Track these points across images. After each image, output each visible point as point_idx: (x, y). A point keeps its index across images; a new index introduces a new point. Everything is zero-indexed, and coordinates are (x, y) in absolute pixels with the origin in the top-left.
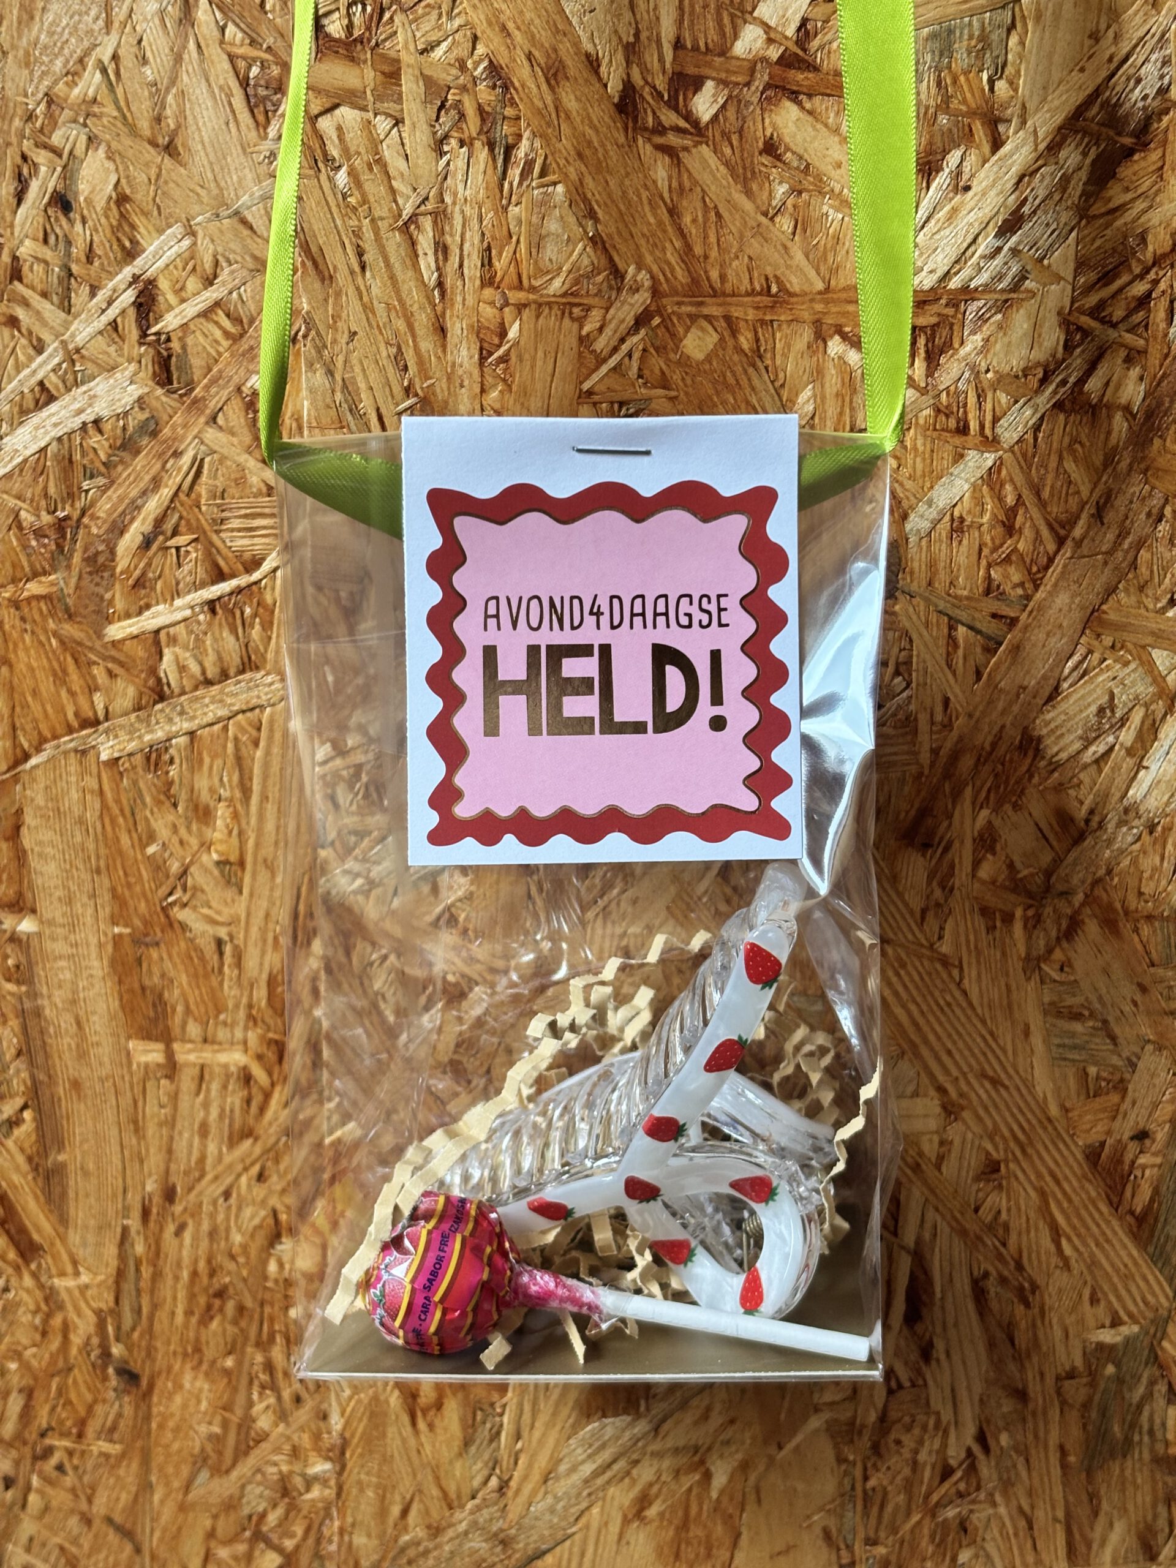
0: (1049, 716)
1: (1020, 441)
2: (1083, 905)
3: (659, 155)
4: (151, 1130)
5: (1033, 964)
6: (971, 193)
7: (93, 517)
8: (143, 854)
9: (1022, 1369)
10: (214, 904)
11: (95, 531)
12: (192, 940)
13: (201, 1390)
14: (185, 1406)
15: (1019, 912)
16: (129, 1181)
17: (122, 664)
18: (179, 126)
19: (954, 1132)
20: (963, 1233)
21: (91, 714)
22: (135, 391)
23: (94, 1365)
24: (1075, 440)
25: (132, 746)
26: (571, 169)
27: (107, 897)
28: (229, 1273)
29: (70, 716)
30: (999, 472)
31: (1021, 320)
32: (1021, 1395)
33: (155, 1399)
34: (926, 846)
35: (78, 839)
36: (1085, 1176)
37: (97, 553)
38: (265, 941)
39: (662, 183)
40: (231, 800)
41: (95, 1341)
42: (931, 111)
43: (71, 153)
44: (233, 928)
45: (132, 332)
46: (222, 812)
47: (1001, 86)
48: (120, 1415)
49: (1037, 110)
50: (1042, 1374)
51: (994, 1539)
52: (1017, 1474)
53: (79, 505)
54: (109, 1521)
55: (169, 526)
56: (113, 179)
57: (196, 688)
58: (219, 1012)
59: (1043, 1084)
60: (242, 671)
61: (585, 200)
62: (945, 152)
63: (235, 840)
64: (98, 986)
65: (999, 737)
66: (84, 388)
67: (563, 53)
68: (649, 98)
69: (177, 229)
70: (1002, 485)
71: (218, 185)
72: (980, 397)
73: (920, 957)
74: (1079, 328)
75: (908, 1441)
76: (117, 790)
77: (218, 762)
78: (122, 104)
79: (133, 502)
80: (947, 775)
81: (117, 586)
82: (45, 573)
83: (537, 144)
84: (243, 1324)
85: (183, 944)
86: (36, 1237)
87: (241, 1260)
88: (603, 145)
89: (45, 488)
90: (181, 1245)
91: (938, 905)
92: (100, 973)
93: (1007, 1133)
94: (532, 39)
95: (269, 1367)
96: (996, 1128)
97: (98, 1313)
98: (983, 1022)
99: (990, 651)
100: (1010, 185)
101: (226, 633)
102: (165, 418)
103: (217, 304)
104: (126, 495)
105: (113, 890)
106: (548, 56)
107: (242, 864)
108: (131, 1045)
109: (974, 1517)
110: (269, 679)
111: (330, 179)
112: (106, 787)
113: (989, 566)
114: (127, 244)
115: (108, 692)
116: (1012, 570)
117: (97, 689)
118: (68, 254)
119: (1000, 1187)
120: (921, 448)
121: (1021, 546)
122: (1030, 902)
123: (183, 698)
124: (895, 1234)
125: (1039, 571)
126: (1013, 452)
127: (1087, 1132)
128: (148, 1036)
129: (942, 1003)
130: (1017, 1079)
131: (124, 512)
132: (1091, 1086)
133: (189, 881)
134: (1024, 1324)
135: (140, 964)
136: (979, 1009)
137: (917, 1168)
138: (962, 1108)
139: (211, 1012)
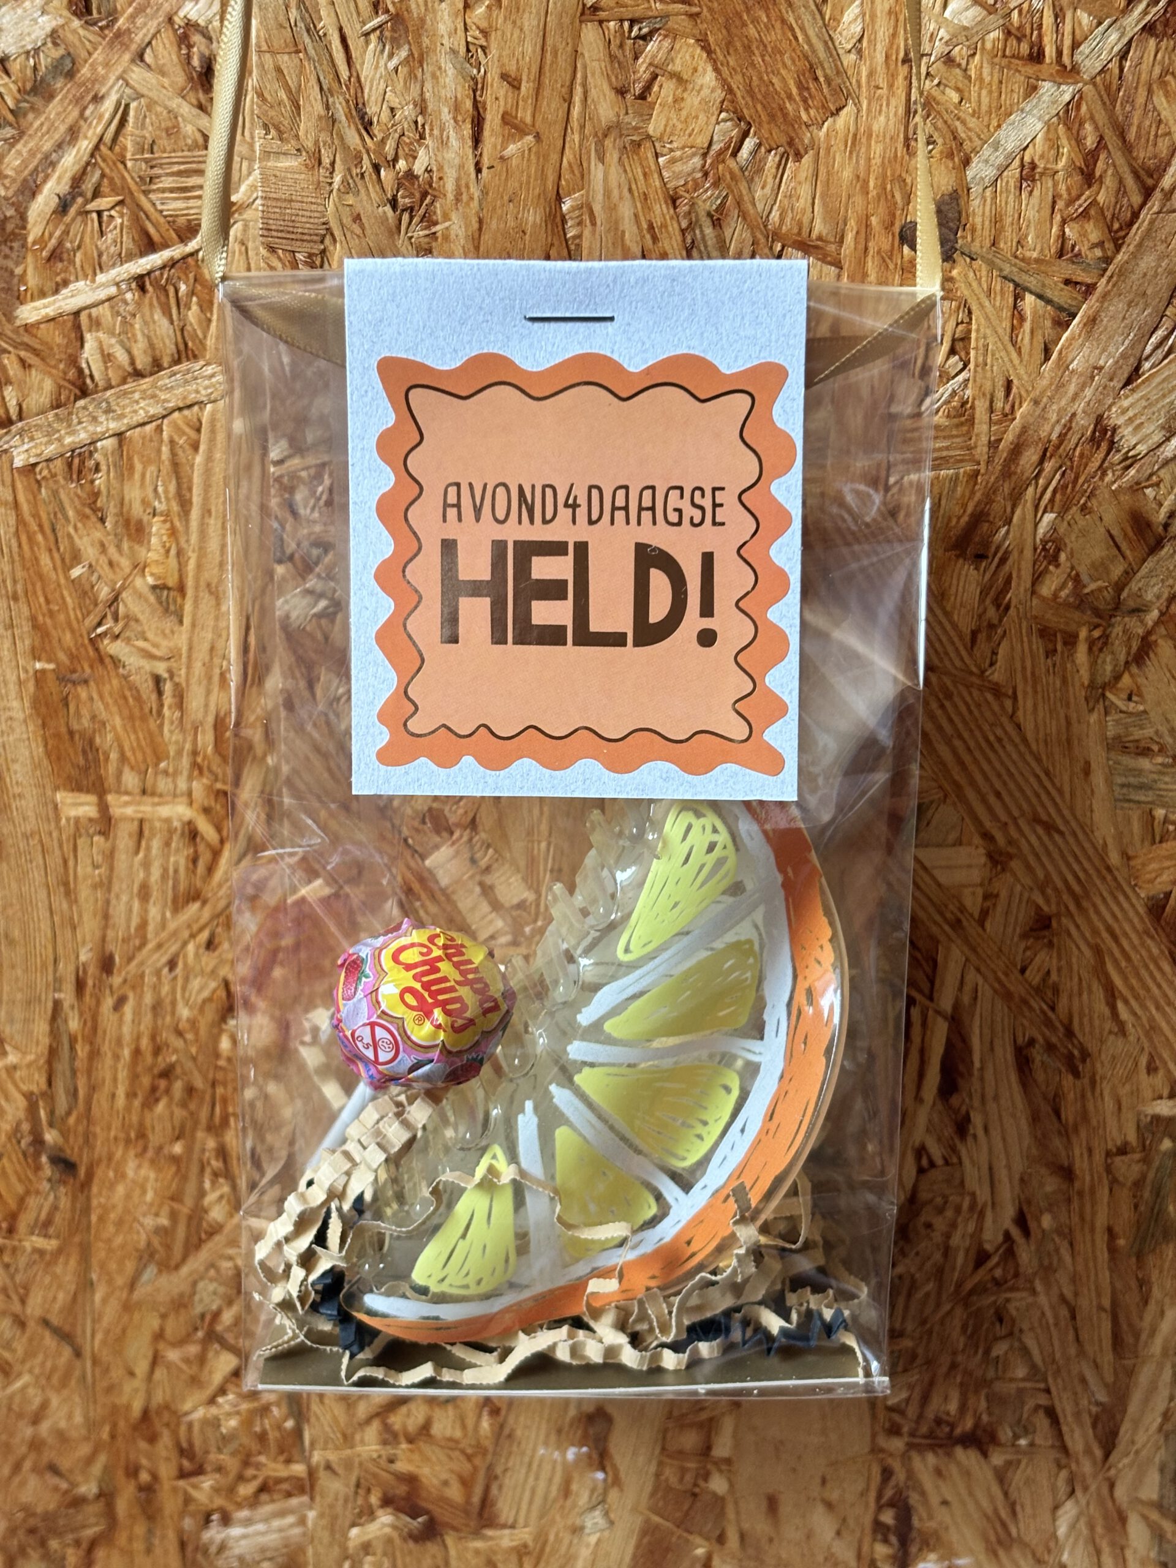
0: (1126, 403)
1: (1104, 70)
2: (1157, 623)
4: (84, 892)
5: (1097, 692)
8: (67, 578)
9: (1069, 1144)
10: (150, 635)
12: (125, 677)
13: (146, 1179)
14: (128, 1196)
16: (60, 950)
17: (36, 352)
19: (1002, 886)
20: (1008, 996)
21: (2, 413)
22: (47, 23)
23: (24, 1154)
24: (1167, 71)
25: (51, 450)
27: (27, 627)
28: (176, 1051)
30: (1078, 107)
32: (1067, 1173)
33: (95, 1189)
34: (980, 557)
36: (1147, 932)
37: (6, 220)
38: (210, 678)
40: (167, 515)
41: (26, 1127)
44: (173, 663)
46: (157, 528)
48: (55, 1208)
50: (1090, 1151)
51: (1032, 1329)
52: (1060, 1259)
54: (45, 1323)
55: (88, 186)
57: (124, 381)
58: (159, 759)
59: (1104, 829)
60: (178, 361)
63: (173, 561)
64: (19, 731)
65: (1068, 427)
70: (1081, 124)
72: (1059, 15)
73: (969, 686)
75: (940, 1224)
76: (34, 502)
77: (152, 469)
79: (47, 157)
80: (1007, 473)
81: (30, 259)
84: (193, 1106)
85: (115, 682)
87: (190, 1036)
90: (121, 1020)
91: (992, 627)
92: (20, 716)
93: (1060, 884)
95: (222, 1153)
96: (1048, 878)
97: (29, 1096)
98: (1038, 760)
99: (1062, 324)
101: (158, 315)
102: (84, 54)
104: (38, 149)
105: (33, 619)
107: (181, 589)
108: (59, 796)
109: (1012, 1308)
110: (210, 370)
112: (21, 498)
113: (1064, 222)
115: (21, 386)
116: (1090, 226)
117: (8, 382)
119: (1051, 944)
120: (987, 79)
121: (1101, 198)
122: (1096, 620)
123: (109, 393)
124: (931, 999)
125: (1121, 228)
126: (1095, 85)
127: (1152, 881)
128: (78, 787)
129: (992, 738)
130: (1073, 824)
131: (36, 169)
132: (1157, 831)
133: (122, 609)
134: (1072, 1095)
135: (67, 705)
136: (1034, 747)
137: (956, 925)
138: (1010, 857)
139: (150, 759)
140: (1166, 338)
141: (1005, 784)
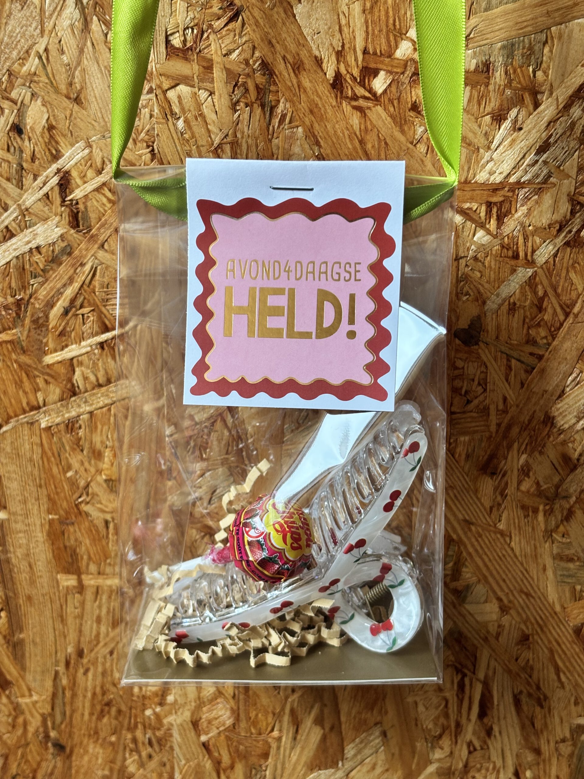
0: (559, 406)
1: (547, 262)
2: (575, 503)
3: (355, 111)
4: (70, 620)
5: (549, 534)
6: (522, 131)
7: (36, 299)
8: (65, 476)
9: (538, 738)
10: (104, 502)
11: (37, 306)
12: (92, 521)
13: (98, 753)
14: (90, 761)
15: (541, 508)
16: (59, 648)
17: (52, 377)
18: (82, 88)
19: (506, 620)
21: (35, 403)
22: (59, 231)
23: (41, 742)
24: (575, 262)
25: (58, 420)
26: (307, 119)
27: (45, 499)
28: (113, 693)
29: (25, 404)
30: (535, 278)
31: (547, 199)
32: (537, 752)
33: (74, 758)
34: (493, 474)
35: (29, 469)
36: (573, 641)
37: (39, 318)
39: (356, 127)
40: (113, 448)
41: (41, 730)
42: (502, 87)
43: (22, 102)
44: (114, 515)
45: (57, 200)
46: (107, 453)
47: (539, 74)
48: (55, 767)
49: (559, 87)
50: (548, 742)
53: (28, 292)
55: (78, 303)
56: (46, 116)
57: (93, 389)
58: (106, 558)
59: (552, 595)
60: (119, 379)
61: (314, 136)
62: (509, 110)
63: (115, 469)
64: (41, 546)
65: (532, 417)
66: (31, 230)
67: (302, 56)
68: (349, 81)
69: (81, 144)
70: (536, 286)
71: (104, 120)
72: (526, 239)
73: (489, 531)
74: (579, 203)
75: (479, 776)
76: (50, 444)
77: (106, 428)
78: (51, 76)
79: (59, 290)
80: (505, 437)
81: (50, 335)
82: (10, 329)
83: (288, 105)
84: (121, 719)
85: (87, 524)
86: (8, 677)
87: (119, 686)
88: (324, 106)
89: (10, 283)
90: (87, 680)
91: (499, 505)
92: (42, 540)
93: (533, 620)
94: (286, 48)
95: (135, 740)
96: (527, 618)
97: (43, 715)
98: (522, 564)
99: (528, 372)
100: (543, 127)
101: (109, 360)
102: (76, 245)
103: (104, 184)
104: (54, 287)
105: (49, 496)
106: (294, 58)
107: (119, 480)
108: (59, 576)
110: (133, 383)
111: (174, 125)
112: (44, 442)
113: (529, 328)
114: (54, 152)
115: (45, 391)
116: (541, 330)
117: (39, 390)
118: (21, 158)
119: (529, 648)
120: (493, 267)
121: (546, 317)
122: (547, 502)
123: (86, 394)
124: (474, 673)
125: (555, 331)
126: (542, 268)
127: (574, 619)
128: (67, 571)
129: (500, 554)
130: (539, 593)
131: (53, 296)
132: (577, 596)
133: (90, 491)
134: (539, 717)
135: (64, 535)
136: (520, 558)
137: (486, 639)
138: (510, 608)
139: (102, 559)
140: (576, 377)
141: (507, 575)
